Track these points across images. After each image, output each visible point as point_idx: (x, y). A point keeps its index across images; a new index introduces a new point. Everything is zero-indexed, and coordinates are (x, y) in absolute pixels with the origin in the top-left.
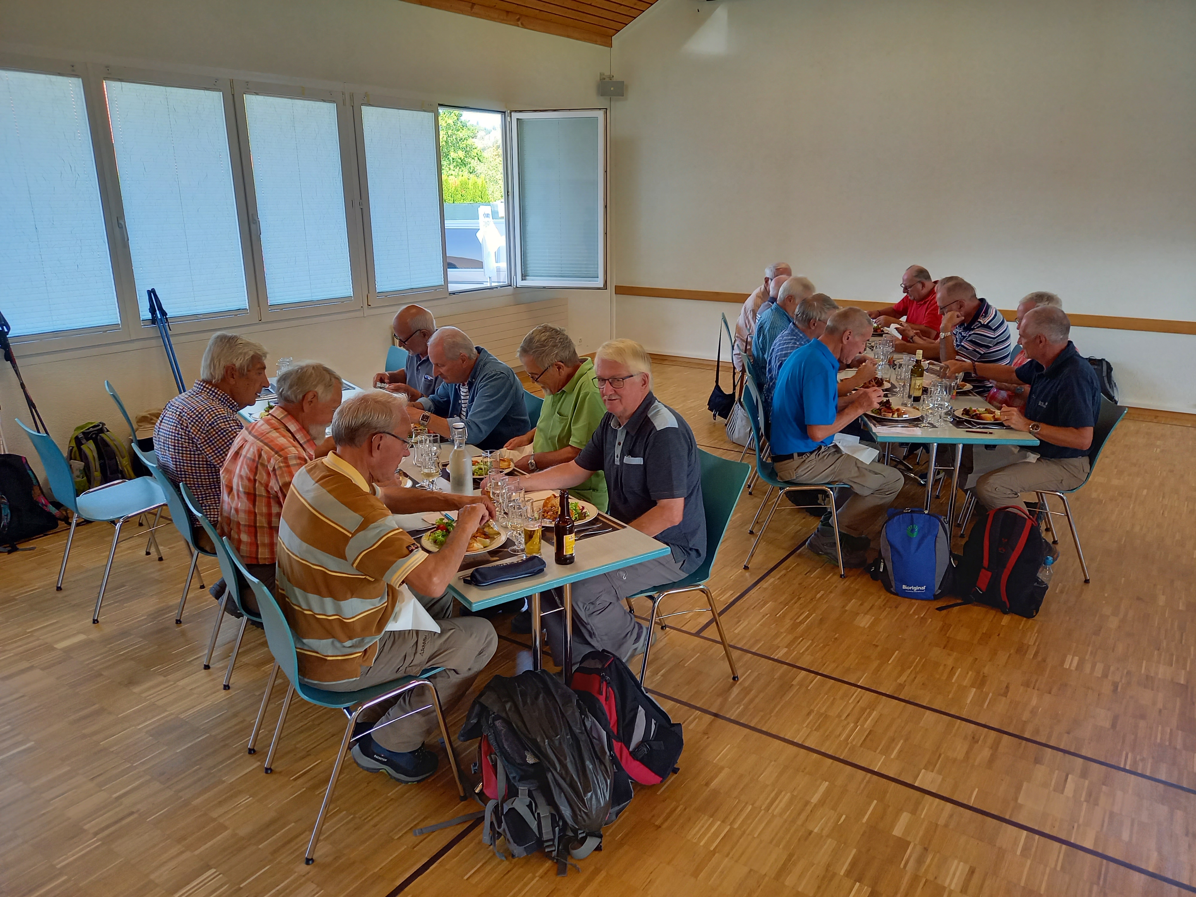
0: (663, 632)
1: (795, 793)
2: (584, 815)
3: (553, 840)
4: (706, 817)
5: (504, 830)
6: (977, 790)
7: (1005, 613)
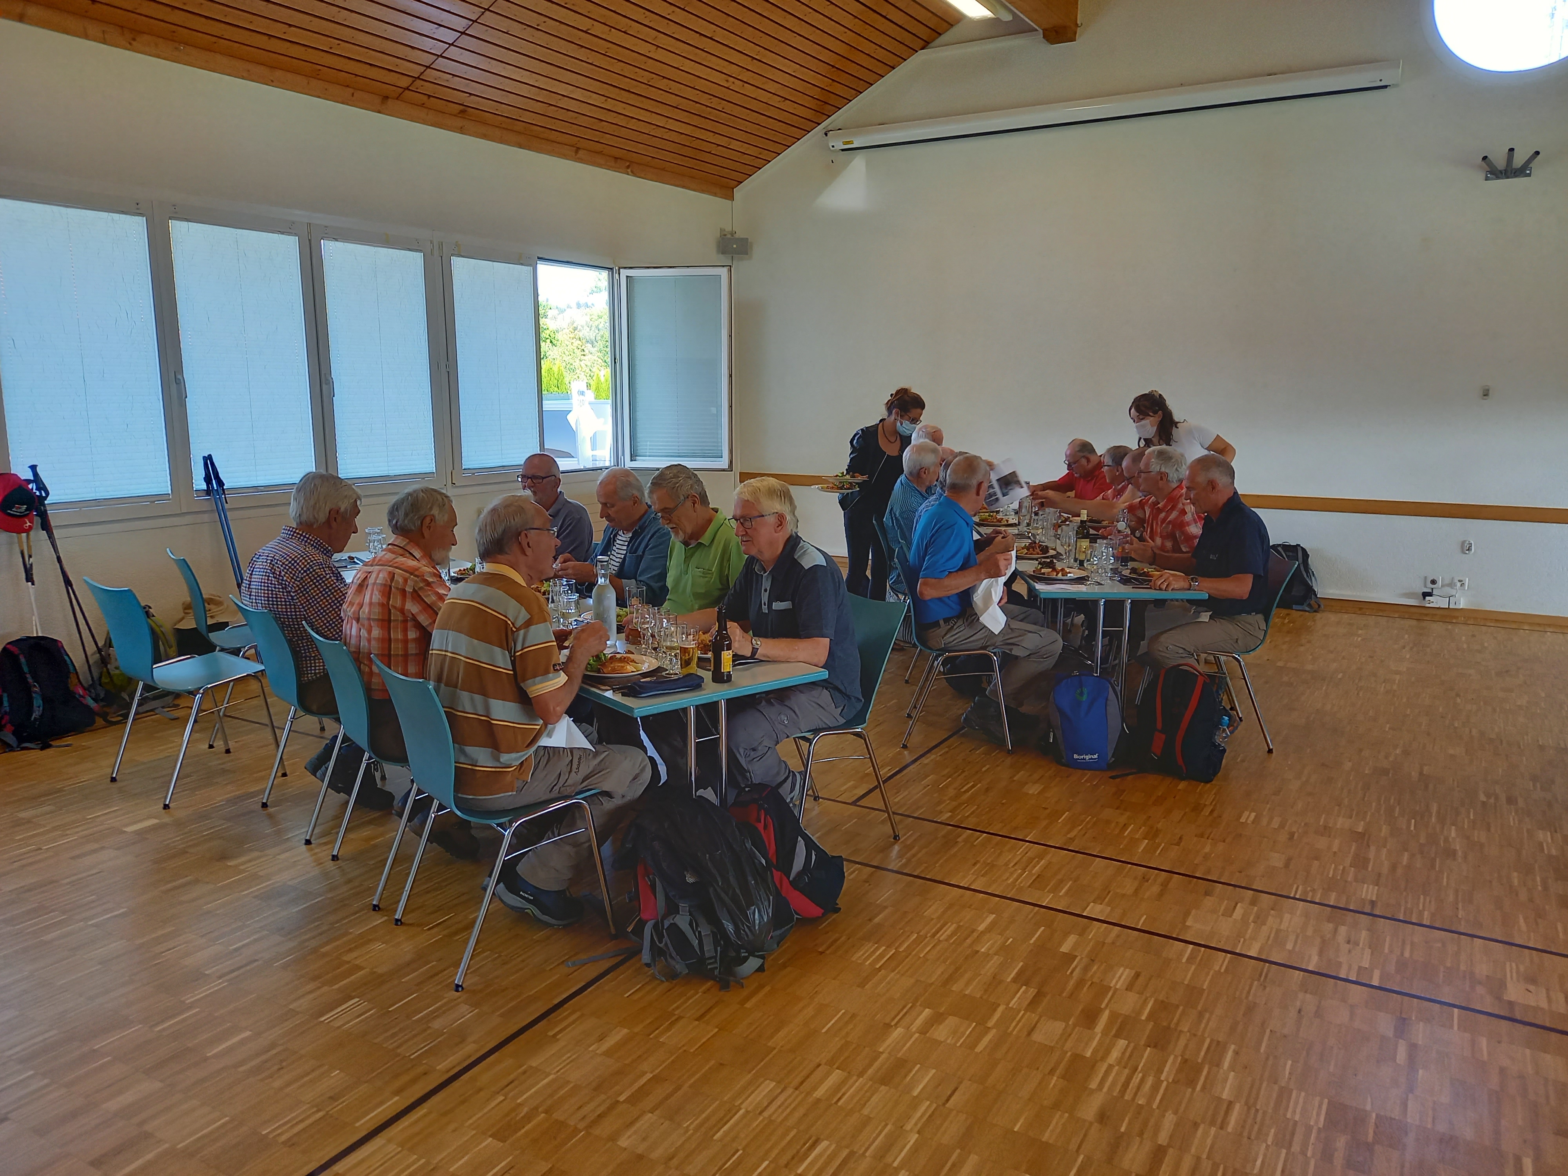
0: (816, 803)
1: (961, 924)
2: (747, 930)
3: (715, 957)
4: (870, 944)
5: (666, 944)
6: (1145, 916)
7: (1182, 779)
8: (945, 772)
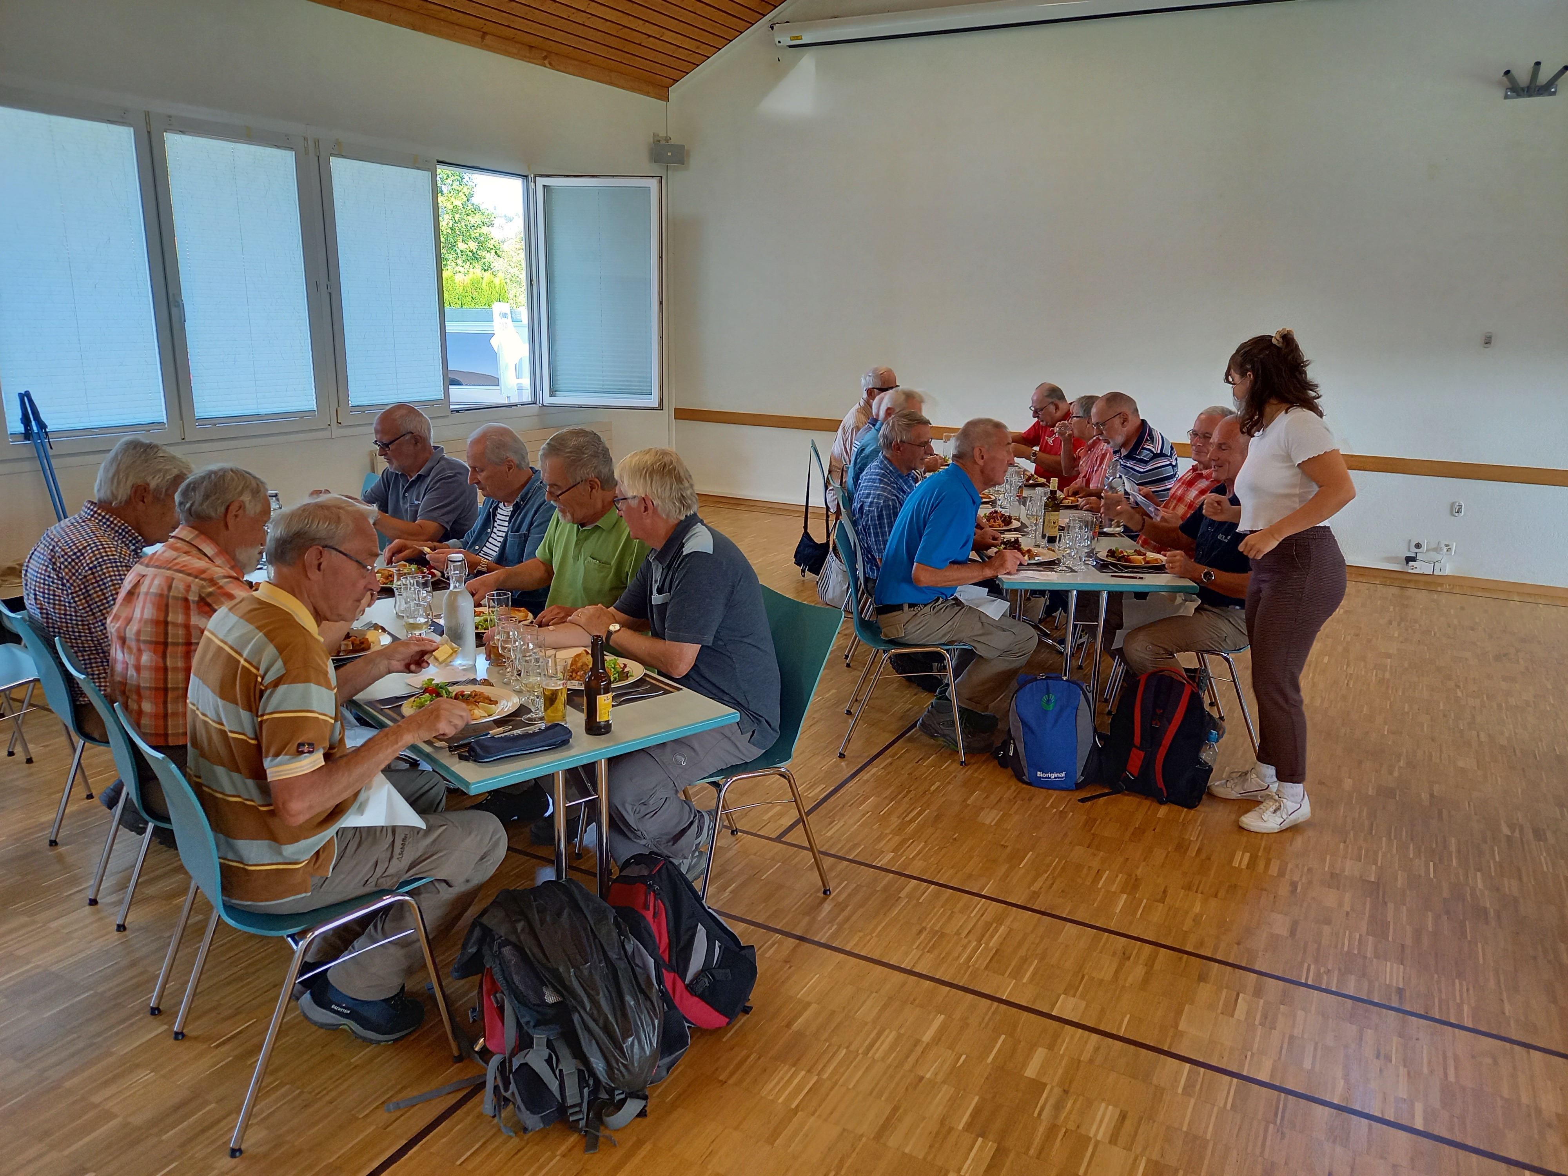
0: (734, 839)
1: (902, 1031)
2: (622, 1068)
3: (580, 1105)
4: (785, 1069)
5: (513, 1093)
6: (1128, 1016)
7: (1162, 803)
8: (888, 792)
